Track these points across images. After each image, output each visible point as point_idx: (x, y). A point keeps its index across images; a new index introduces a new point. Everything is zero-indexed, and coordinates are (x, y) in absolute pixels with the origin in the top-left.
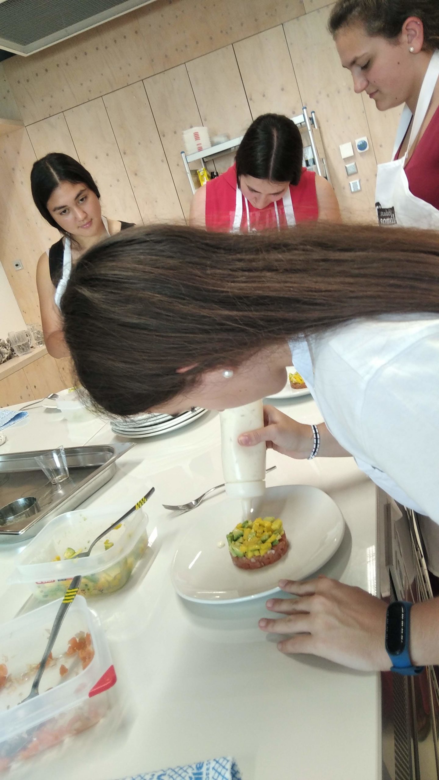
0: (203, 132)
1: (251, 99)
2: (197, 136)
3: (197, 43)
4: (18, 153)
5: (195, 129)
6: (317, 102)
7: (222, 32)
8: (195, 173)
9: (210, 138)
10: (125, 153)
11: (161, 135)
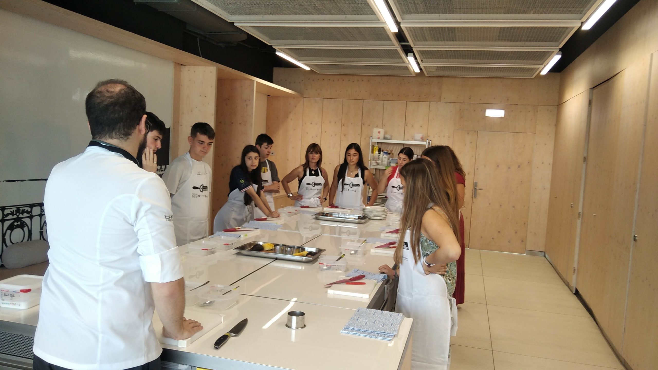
0: (382, 131)
1: (407, 125)
2: (379, 132)
3: (392, 95)
4: (296, 107)
5: (380, 129)
6: (434, 137)
7: (404, 95)
8: (373, 146)
9: (384, 134)
10: (343, 125)
11: (363, 124)
